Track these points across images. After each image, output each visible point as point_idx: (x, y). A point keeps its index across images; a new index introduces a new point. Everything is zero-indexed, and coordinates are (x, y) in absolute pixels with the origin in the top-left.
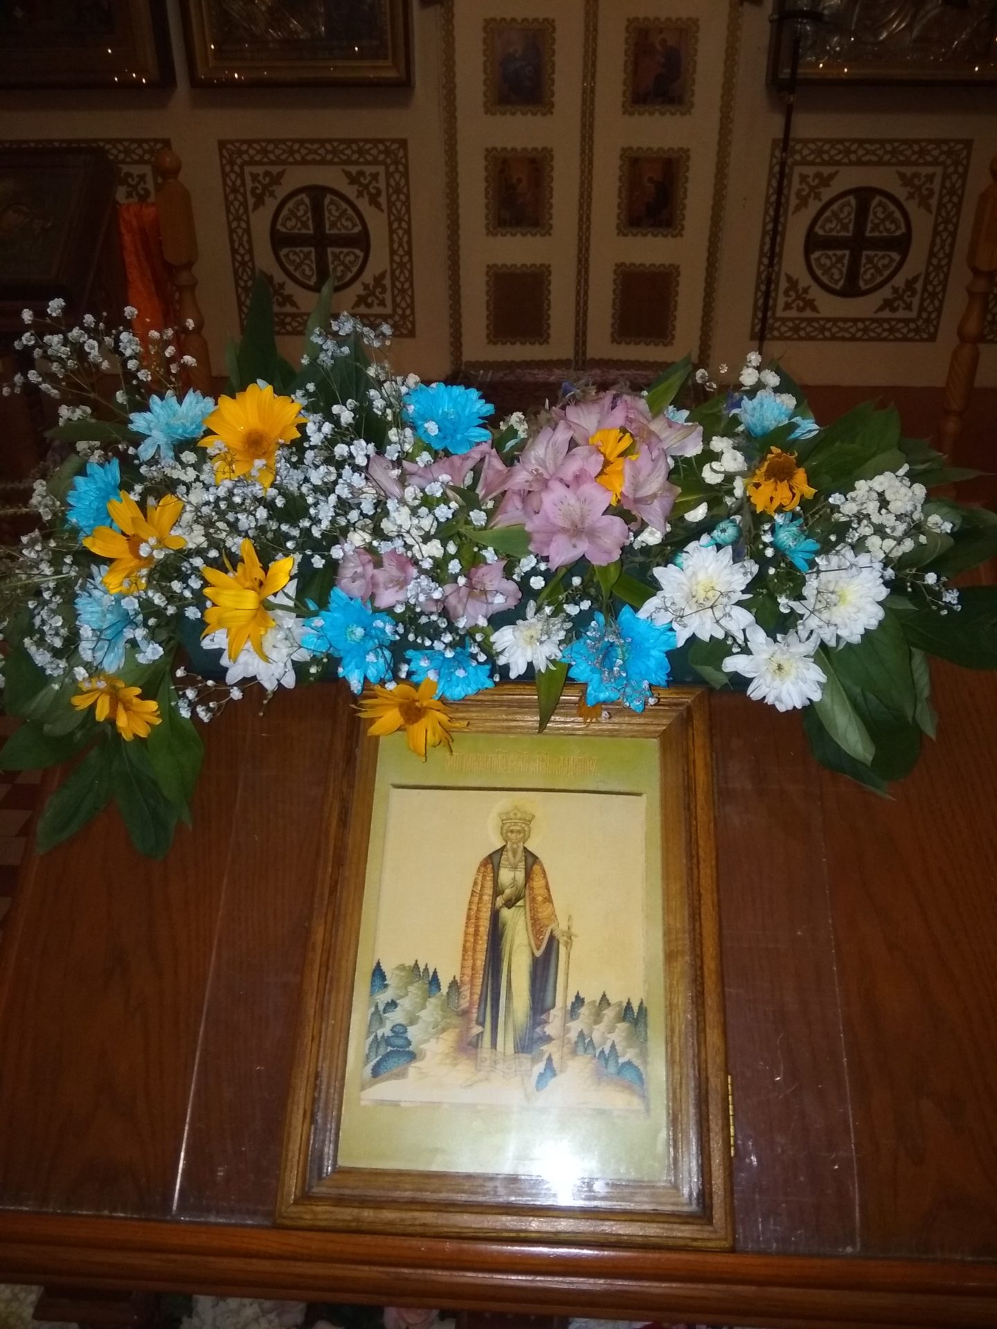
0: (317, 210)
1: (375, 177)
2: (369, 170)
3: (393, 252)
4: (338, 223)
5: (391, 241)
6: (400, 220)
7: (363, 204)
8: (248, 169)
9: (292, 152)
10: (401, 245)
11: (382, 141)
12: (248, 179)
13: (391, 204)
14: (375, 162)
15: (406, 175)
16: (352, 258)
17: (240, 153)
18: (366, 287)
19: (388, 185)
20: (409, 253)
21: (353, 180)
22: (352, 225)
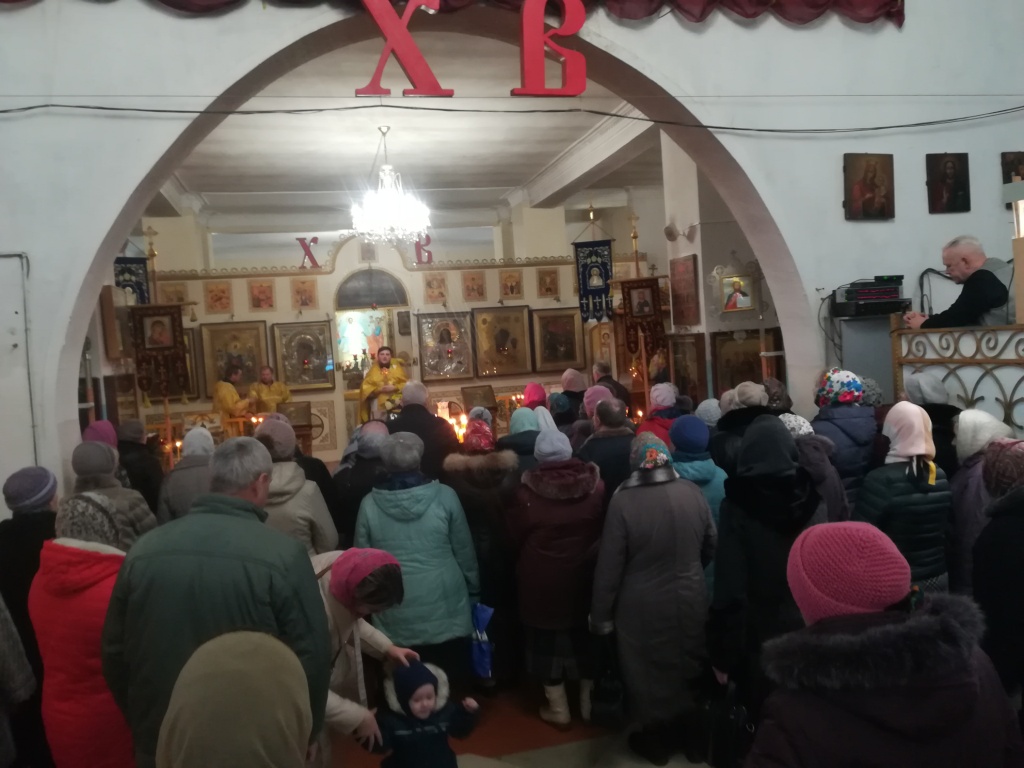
1: (325, 410)
3: (330, 428)
5: (330, 425)
6: (332, 420)
7: (322, 417)
11: (327, 402)
13: (330, 416)
14: (325, 407)
15: (334, 409)
16: (319, 430)
18: (323, 437)
19: (329, 412)
20: (335, 428)
21: (319, 411)
22: (319, 422)
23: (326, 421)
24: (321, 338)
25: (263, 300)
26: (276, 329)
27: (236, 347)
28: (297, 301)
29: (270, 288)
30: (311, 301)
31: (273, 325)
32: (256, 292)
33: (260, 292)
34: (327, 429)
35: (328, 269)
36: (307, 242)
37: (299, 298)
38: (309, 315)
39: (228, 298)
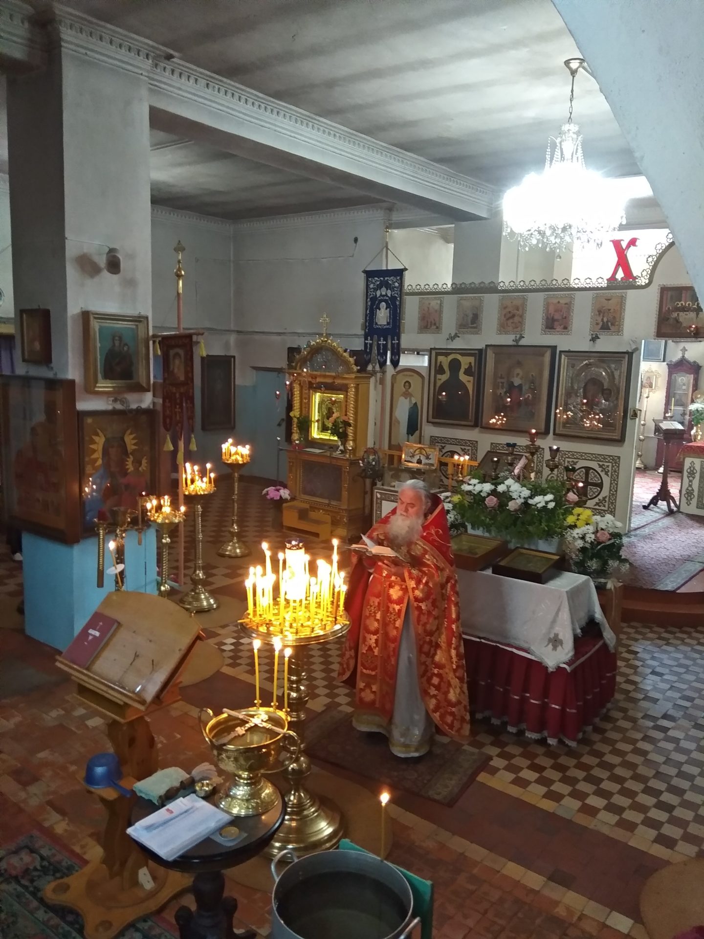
0: (587, 474)
1: (608, 466)
2: (606, 464)
3: (611, 490)
4: (592, 478)
5: (611, 487)
6: (614, 480)
7: (602, 474)
8: (567, 459)
9: (582, 456)
10: (614, 488)
11: (611, 456)
12: (566, 462)
13: (612, 475)
14: (609, 462)
15: (618, 467)
16: (596, 490)
17: (566, 454)
18: (599, 500)
19: (612, 469)
20: (616, 491)
21: (600, 466)
22: (597, 480)
23: (606, 480)
24: (617, 374)
25: (557, 320)
26: (563, 356)
27: (518, 374)
28: (597, 324)
29: (569, 306)
30: (612, 324)
31: (561, 352)
32: (551, 310)
33: (556, 311)
34: (605, 492)
35: (643, 281)
36: (624, 245)
37: (599, 319)
38: (606, 344)
39: (521, 316)
